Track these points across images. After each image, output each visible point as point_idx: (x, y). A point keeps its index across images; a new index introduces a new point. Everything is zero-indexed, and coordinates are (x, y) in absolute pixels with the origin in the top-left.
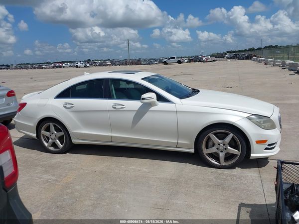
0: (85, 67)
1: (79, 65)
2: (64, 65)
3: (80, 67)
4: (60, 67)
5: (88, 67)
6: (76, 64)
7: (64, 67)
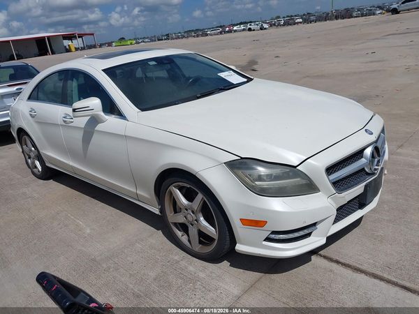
0: (261, 29)
1: (253, 27)
2: (235, 28)
3: (254, 30)
4: (230, 31)
5: (265, 29)
6: (249, 26)
7: (235, 31)
